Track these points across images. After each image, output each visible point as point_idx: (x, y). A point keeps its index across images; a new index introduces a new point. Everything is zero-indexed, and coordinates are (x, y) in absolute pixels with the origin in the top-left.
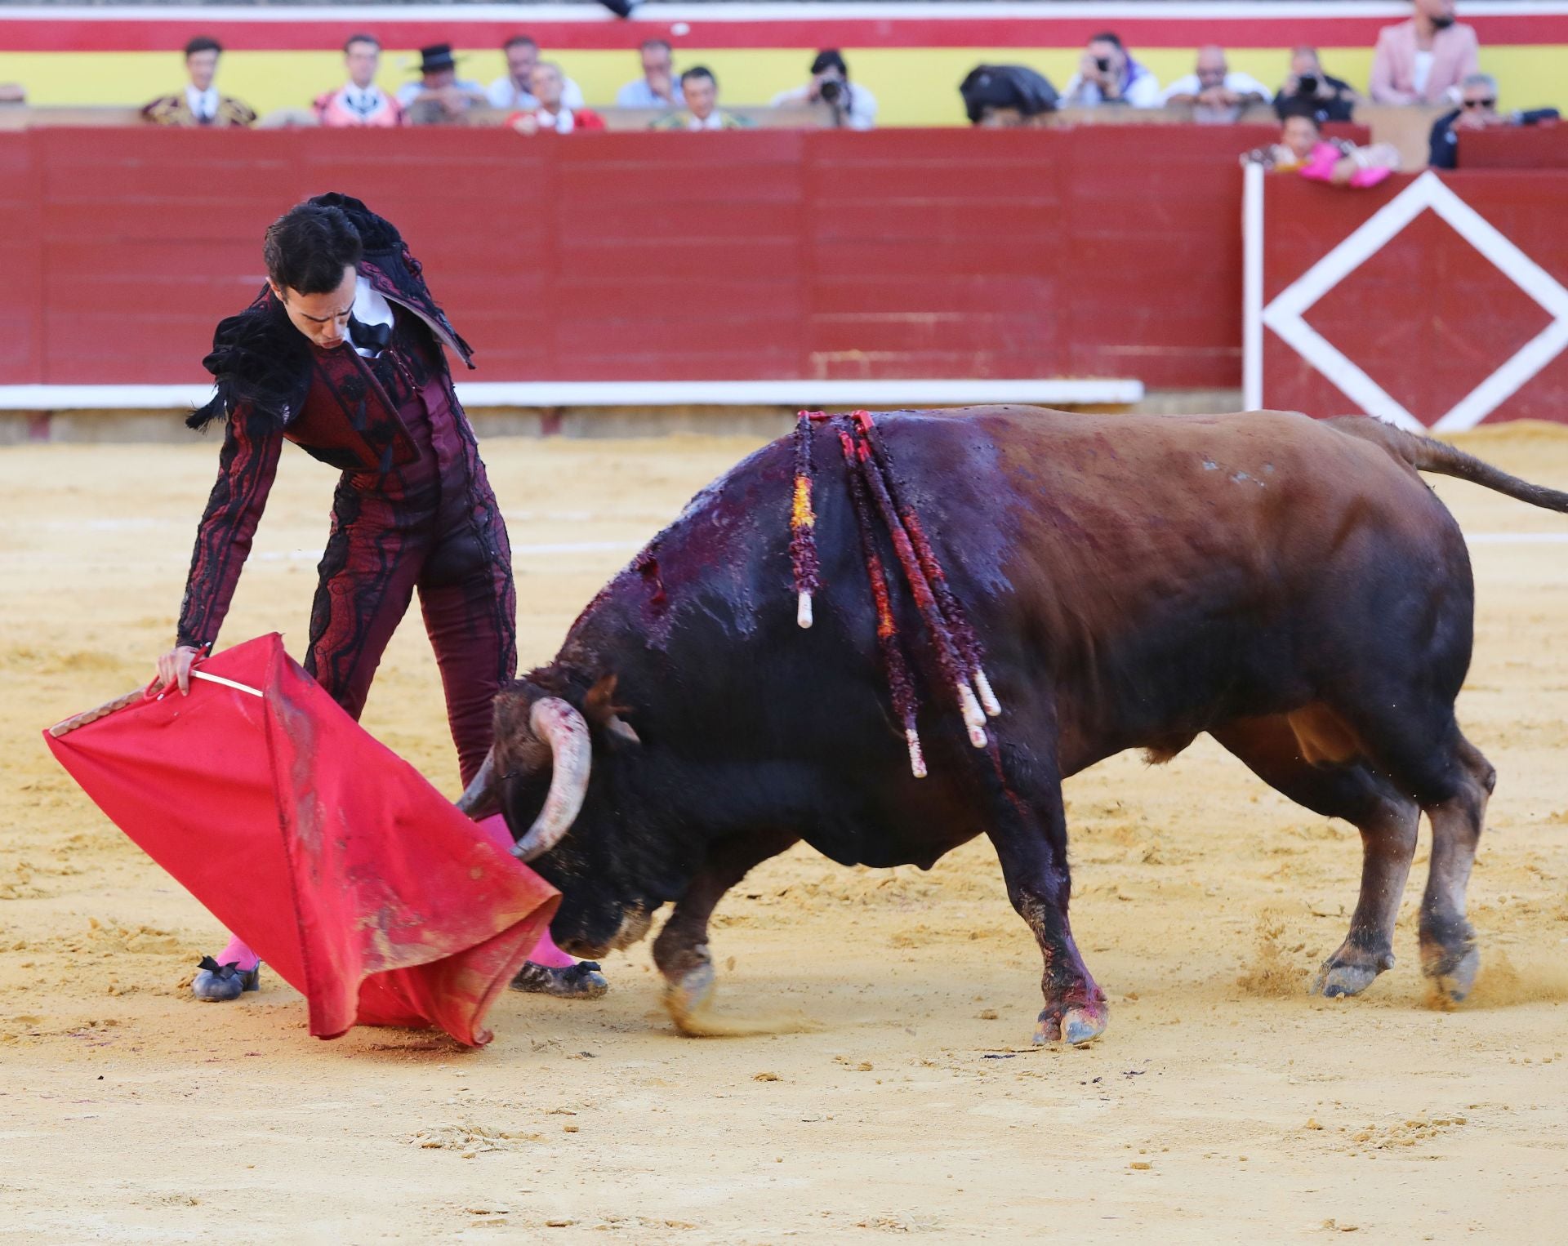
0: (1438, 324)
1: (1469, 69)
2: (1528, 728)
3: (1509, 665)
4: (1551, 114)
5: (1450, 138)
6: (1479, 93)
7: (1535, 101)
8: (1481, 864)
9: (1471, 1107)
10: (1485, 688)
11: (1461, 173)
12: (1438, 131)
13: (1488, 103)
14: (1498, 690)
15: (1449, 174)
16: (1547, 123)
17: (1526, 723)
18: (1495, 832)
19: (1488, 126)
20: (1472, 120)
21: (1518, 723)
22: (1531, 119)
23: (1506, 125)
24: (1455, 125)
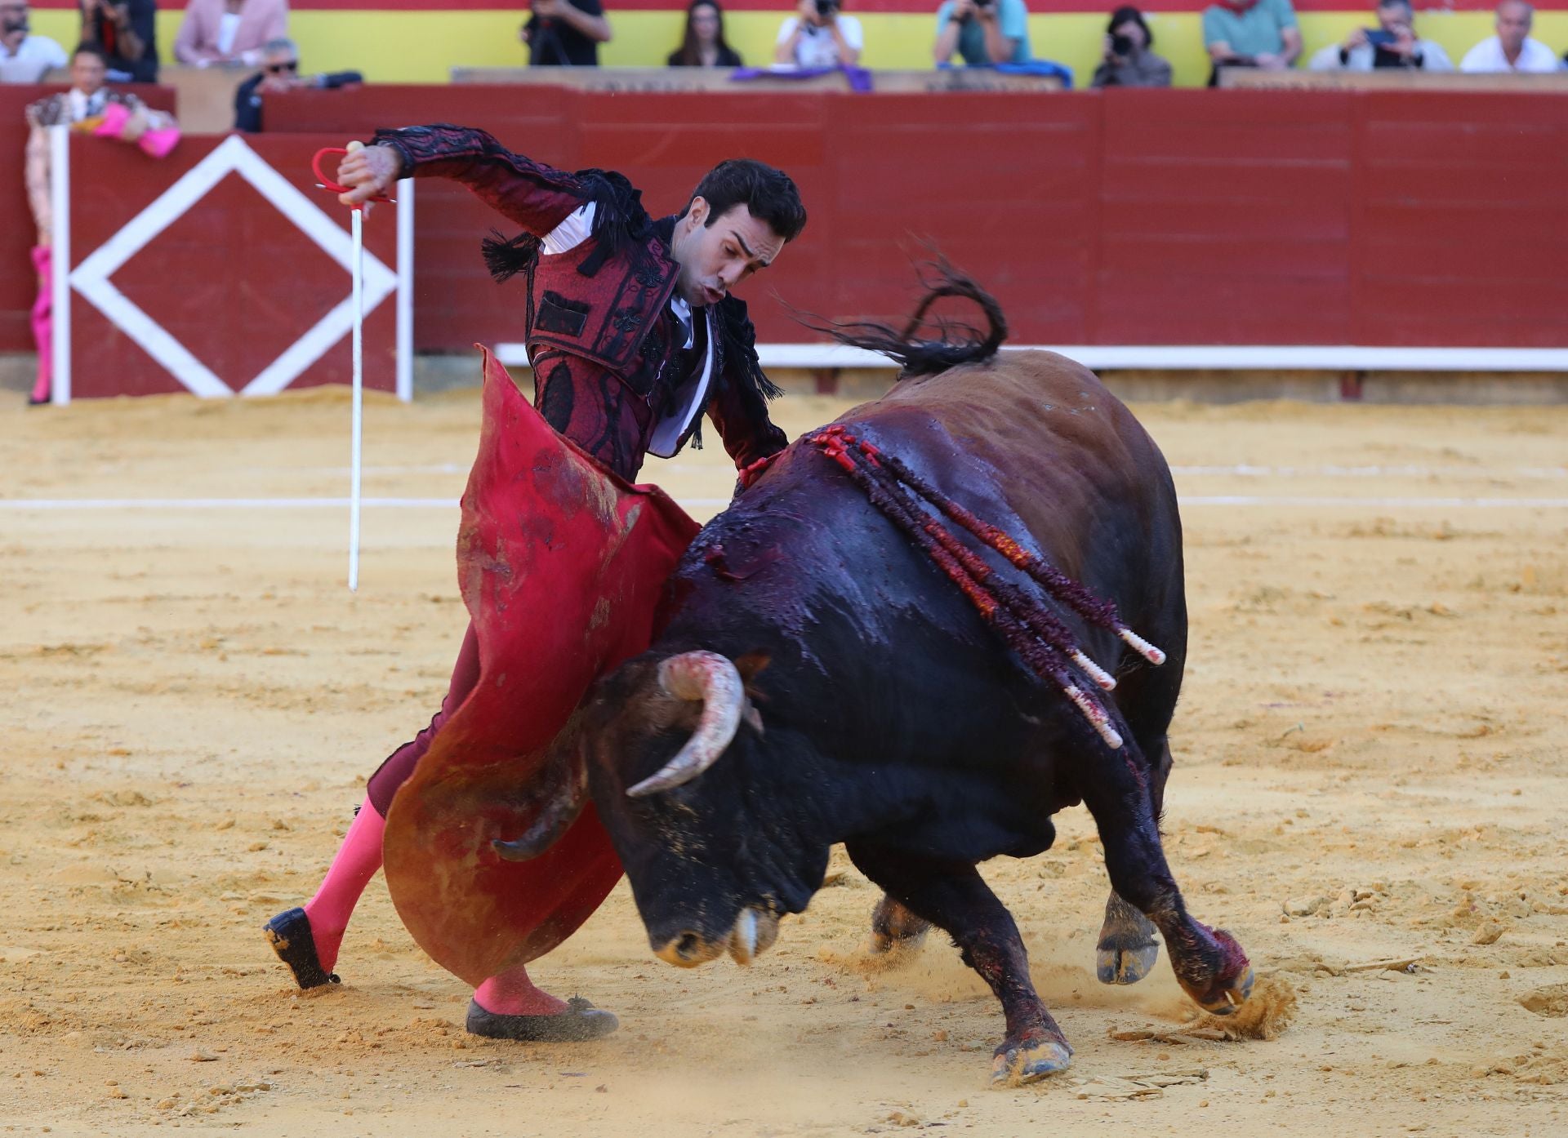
0: (245, 287)
1: (273, 34)
2: (334, 691)
3: (316, 628)
4: (353, 78)
5: (255, 101)
6: (282, 57)
7: (339, 66)
8: (287, 829)
9: (275, 1073)
10: (293, 653)
11: (266, 137)
12: (243, 95)
13: (292, 66)
14: (305, 655)
15: (254, 136)
16: (351, 87)
17: (332, 687)
18: (302, 796)
19: (293, 90)
20: (275, 83)
21: (325, 687)
22: (335, 82)
23: (310, 88)
24: (260, 89)
